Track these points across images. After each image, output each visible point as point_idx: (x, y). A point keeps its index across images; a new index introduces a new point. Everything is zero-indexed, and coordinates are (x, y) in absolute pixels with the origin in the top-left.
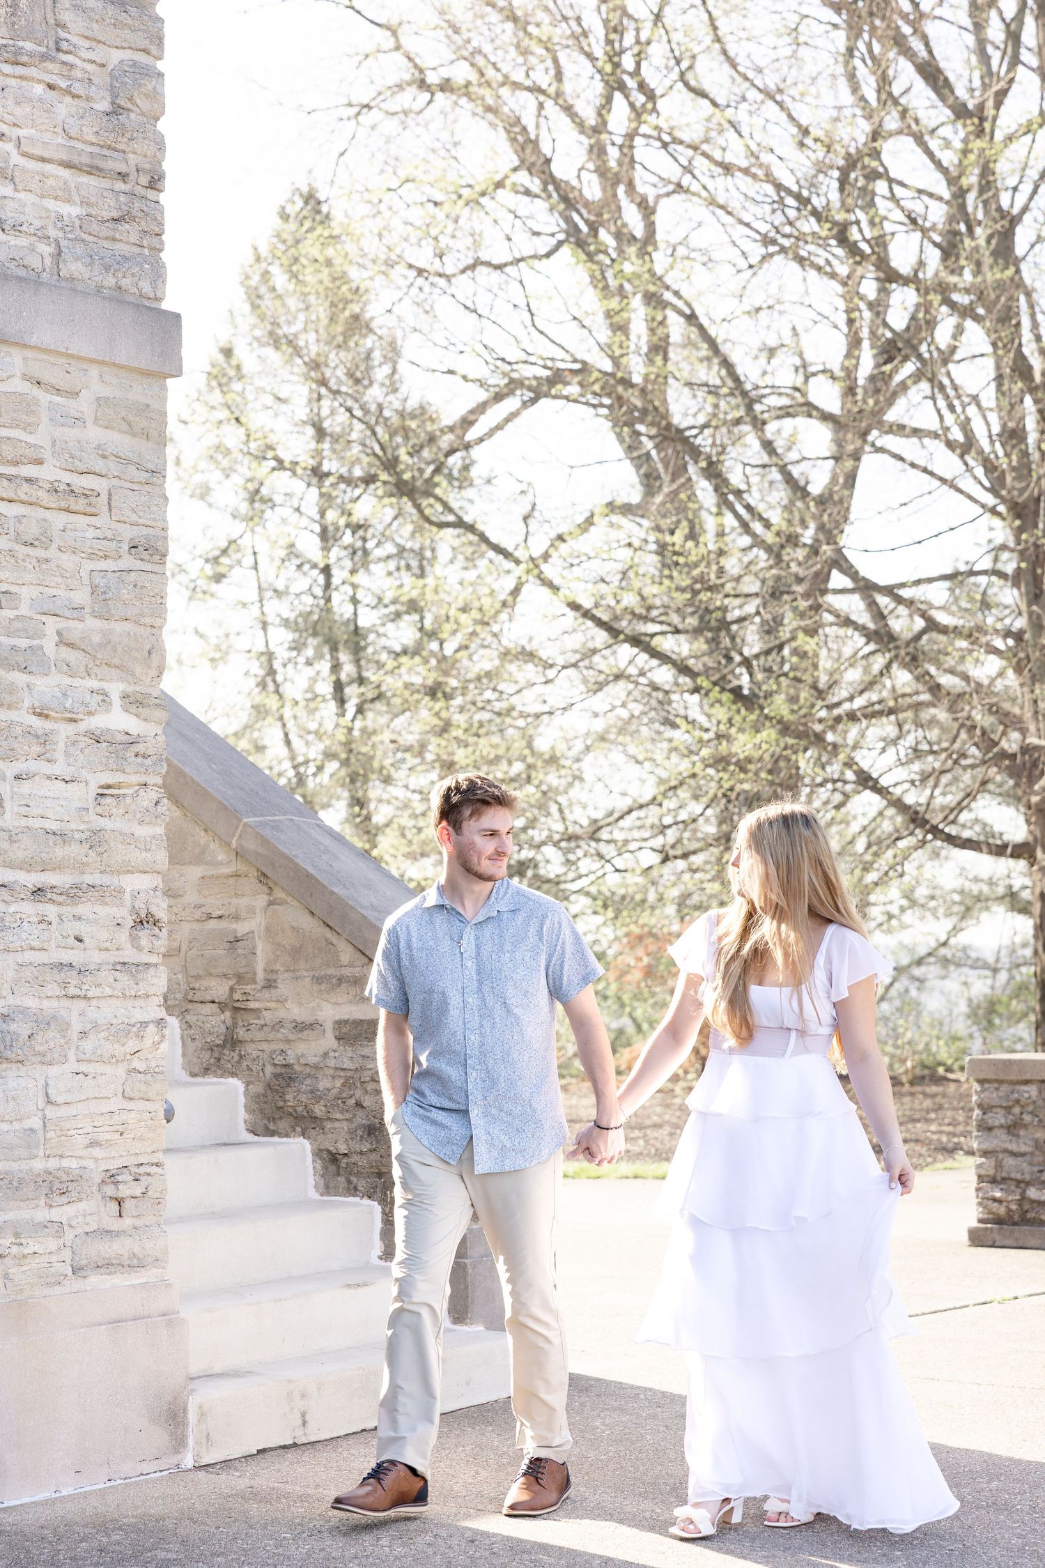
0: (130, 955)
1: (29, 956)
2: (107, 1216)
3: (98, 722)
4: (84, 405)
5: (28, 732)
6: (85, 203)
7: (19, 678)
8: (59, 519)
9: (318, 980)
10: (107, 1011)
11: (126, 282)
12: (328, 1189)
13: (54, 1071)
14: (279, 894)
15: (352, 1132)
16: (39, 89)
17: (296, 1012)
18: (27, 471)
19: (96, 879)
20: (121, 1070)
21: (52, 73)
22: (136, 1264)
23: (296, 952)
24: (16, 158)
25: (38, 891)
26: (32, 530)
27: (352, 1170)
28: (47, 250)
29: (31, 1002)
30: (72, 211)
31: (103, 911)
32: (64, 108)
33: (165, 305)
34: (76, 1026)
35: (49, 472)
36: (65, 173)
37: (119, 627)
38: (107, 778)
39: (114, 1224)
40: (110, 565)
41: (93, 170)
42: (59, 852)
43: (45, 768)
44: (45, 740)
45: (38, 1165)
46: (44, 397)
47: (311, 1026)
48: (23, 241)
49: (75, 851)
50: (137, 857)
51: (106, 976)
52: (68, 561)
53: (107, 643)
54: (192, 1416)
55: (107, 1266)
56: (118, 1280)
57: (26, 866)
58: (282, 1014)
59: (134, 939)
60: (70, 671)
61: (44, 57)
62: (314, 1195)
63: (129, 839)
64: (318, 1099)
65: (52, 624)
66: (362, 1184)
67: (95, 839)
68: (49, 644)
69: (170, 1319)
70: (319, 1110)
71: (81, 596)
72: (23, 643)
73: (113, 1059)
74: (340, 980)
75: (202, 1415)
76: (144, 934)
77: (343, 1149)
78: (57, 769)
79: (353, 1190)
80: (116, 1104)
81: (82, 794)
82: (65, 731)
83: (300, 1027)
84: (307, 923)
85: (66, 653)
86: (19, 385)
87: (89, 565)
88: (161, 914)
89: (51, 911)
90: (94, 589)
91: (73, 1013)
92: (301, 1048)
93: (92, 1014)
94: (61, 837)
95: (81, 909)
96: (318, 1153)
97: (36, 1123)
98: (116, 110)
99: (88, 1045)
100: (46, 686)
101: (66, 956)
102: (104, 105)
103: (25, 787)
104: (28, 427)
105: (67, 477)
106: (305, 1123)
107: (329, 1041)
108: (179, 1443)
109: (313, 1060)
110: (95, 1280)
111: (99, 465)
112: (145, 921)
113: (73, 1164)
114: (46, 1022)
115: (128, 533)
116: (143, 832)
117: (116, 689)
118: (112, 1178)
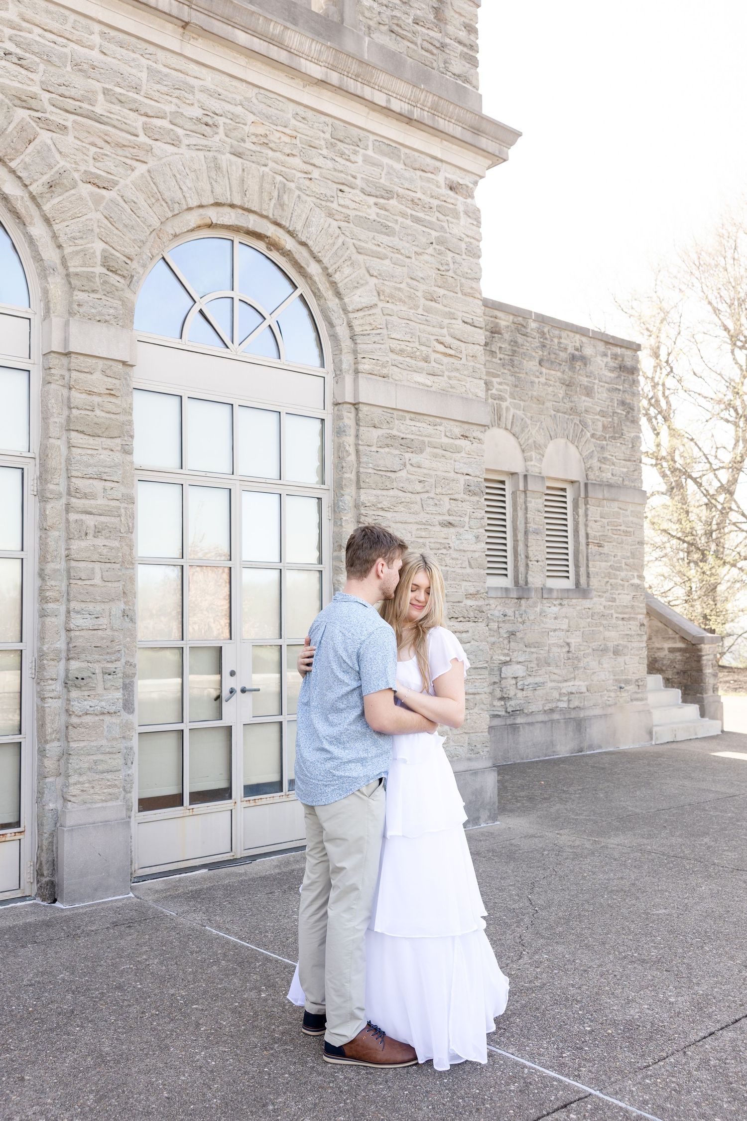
0: (639, 632)
1: (621, 633)
2: (636, 688)
3: (632, 581)
4: (628, 513)
5: (620, 585)
6: (628, 468)
7: (618, 573)
8: (624, 538)
9: (663, 638)
10: (635, 645)
11: (636, 484)
12: (666, 686)
13: (626, 657)
14: (652, 618)
15: (673, 674)
16: (619, 444)
17: (657, 645)
18: (619, 528)
19: (632, 616)
20: (638, 657)
21: (621, 440)
22: (641, 700)
23: (657, 631)
24: (615, 460)
25: (623, 619)
26: (620, 541)
27: (672, 682)
28: (621, 479)
29: (621, 642)
30: (625, 470)
31: (634, 623)
32: (623, 447)
33: (643, 489)
34: (630, 648)
35: (622, 528)
36: (624, 462)
37: (636, 561)
38: (634, 594)
39: (637, 690)
40: (634, 547)
41: (629, 460)
42: (627, 610)
43: (623, 592)
44: (623, 586)
45: (624, 677)
46: (622, 511)
47: (662, 649)
48: (617, 478)
49: (630, 610)
50: (641, 611)
51: (635, 637)
52: (626, 547)
53: (634, 564)
54: (654, 733)
55: (637, 700)
56: (639, 703)
57: (620, 613)
58: (653, 646)
59: (640, 629)
60: (627, 570)
61: (620, 437)
62: (663, 688)
63: (639, 607)
64: (664, 666)
65: (624, 561)
66: (676, 686)
67: (633, 607)
68: (623, 565)
69: (650, 713)
70: (664, 668)
71: (629, 554)
72: (619, 565)
73: (637, 655)
74: (669, 638)
75: (656, 733)
76: (642, 628)
77: (670, 677)
78: (626, 592)
79: (673, 687)
80: (637, 665)
81: (629, 597)
82: (626, 584)
83: (658, 649)
84: (660, 624)
85: (626, 567)
86: (617, 509)
87: (630, 547)
88: (645, 623)
89: (625, 623)
90: (631, 553)
91: (629, 644)
92: (659, 654)
93: (633, 645)
94: (627, 607)
95: (631, 622)
96: (664, 678)
97: (623, 668)
98: (633, 447)
99: (632, 652)
100: (623, 574)
101: (628, 632)
102: (630, 446)
103: (620, 596)
104: (619, 518)
105: (626, 529)
106: (660, 671)
107: (666, 652)
108: (652, 739)
109: (662, 656)
110: (635, 703)
111: (632, 525)
112: (642, 625)
113: (629, 677)
114: (626, 647)
115: (637, 540)
116: (641, 605)
117: (636, 574)
118: (637, 681)
